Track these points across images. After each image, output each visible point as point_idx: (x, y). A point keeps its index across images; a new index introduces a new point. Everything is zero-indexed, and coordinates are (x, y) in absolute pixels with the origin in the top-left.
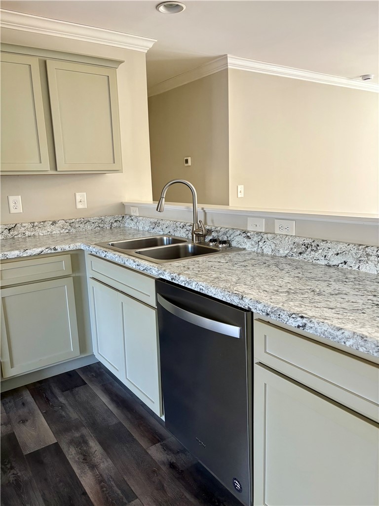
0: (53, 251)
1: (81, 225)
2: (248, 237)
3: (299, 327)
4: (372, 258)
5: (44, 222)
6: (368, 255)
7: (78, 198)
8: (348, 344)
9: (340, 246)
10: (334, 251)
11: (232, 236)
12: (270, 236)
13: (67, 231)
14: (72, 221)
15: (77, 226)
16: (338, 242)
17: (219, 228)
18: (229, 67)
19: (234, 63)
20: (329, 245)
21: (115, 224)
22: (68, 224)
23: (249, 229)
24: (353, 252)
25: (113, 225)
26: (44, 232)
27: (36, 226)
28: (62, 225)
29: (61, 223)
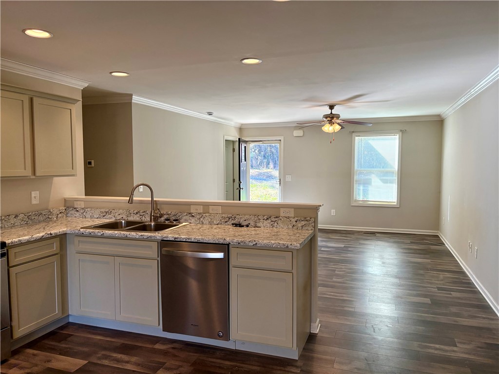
0: (50, 236)
1: (36, 217)
2: (193, 216)
3: (254, 245)
4: (261, 220)
5: (9, 216)
6: (259, 219)
7: (33, 195)
8: (274, 246)
9: (246, 216)
10: (243, 219)
11: (180, 217)
12: (207, 214)
13: (26, 222)
14: (29, 214)
15: (33, 218)
16: (245, 215)
17: (170, 212)
18: (133, 101)
19: (136, 99)
20: (241, 216)
21: (60, 215)
22: (26, 217)
23: (192, 212)
24: (253, 218)
25: (58, 216)
26: (9, 224)
27: (3, 219)
28: (22, 218)
29: (21, 216)
